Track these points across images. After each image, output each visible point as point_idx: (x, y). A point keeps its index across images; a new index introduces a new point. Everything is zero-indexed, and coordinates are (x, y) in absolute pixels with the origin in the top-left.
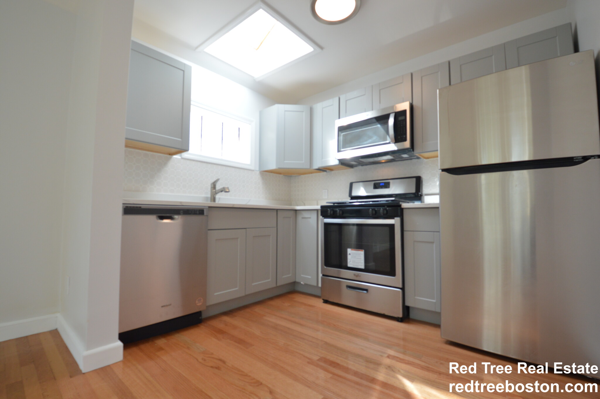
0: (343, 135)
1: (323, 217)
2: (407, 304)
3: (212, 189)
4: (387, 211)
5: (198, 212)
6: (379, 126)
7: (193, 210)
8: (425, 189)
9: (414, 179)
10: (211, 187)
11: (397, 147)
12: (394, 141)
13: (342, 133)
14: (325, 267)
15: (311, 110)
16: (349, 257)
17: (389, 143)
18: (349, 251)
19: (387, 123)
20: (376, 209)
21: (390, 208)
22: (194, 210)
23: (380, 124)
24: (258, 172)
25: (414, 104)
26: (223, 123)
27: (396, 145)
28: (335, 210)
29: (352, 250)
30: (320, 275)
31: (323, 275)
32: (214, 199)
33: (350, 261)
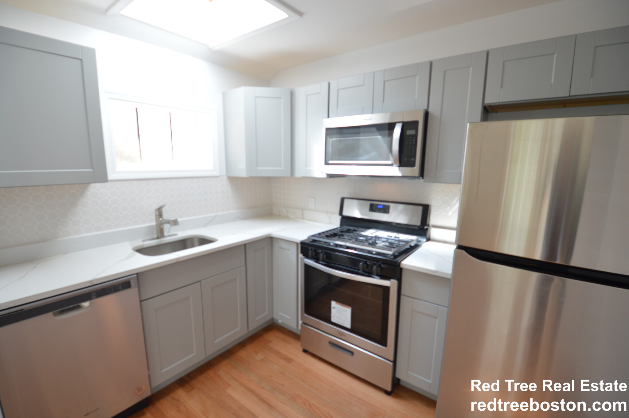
0: (332, 141)
1: (304, 255)
2: (398, 375)
3: (158, 217)
4: (382, 268)
5: (120, 287)
6: (379, 137)
7: (112, 286)
8: (433, 220)
9: (421, 208)
10: (156, 215)
11: (402, 173)
12: (398, 165)
13: (331, 138)
14: (306, 315)
15: (292, 95)
16: (333, 311)
17: (391, 165)
18: (334, 304)
19: (391, 134)
20: (368, 263)
21: (386, 266)
22: (115, 286)
23: (381, 135)
24: (225, 178)
25: (430, 110)
26: (170, 113)
27: (400, 170)
28: (318, 251)
29: (336, 304)
30: (300, 322)
31: (304, 323)
32: (161, 234)
33: (334, 316)
